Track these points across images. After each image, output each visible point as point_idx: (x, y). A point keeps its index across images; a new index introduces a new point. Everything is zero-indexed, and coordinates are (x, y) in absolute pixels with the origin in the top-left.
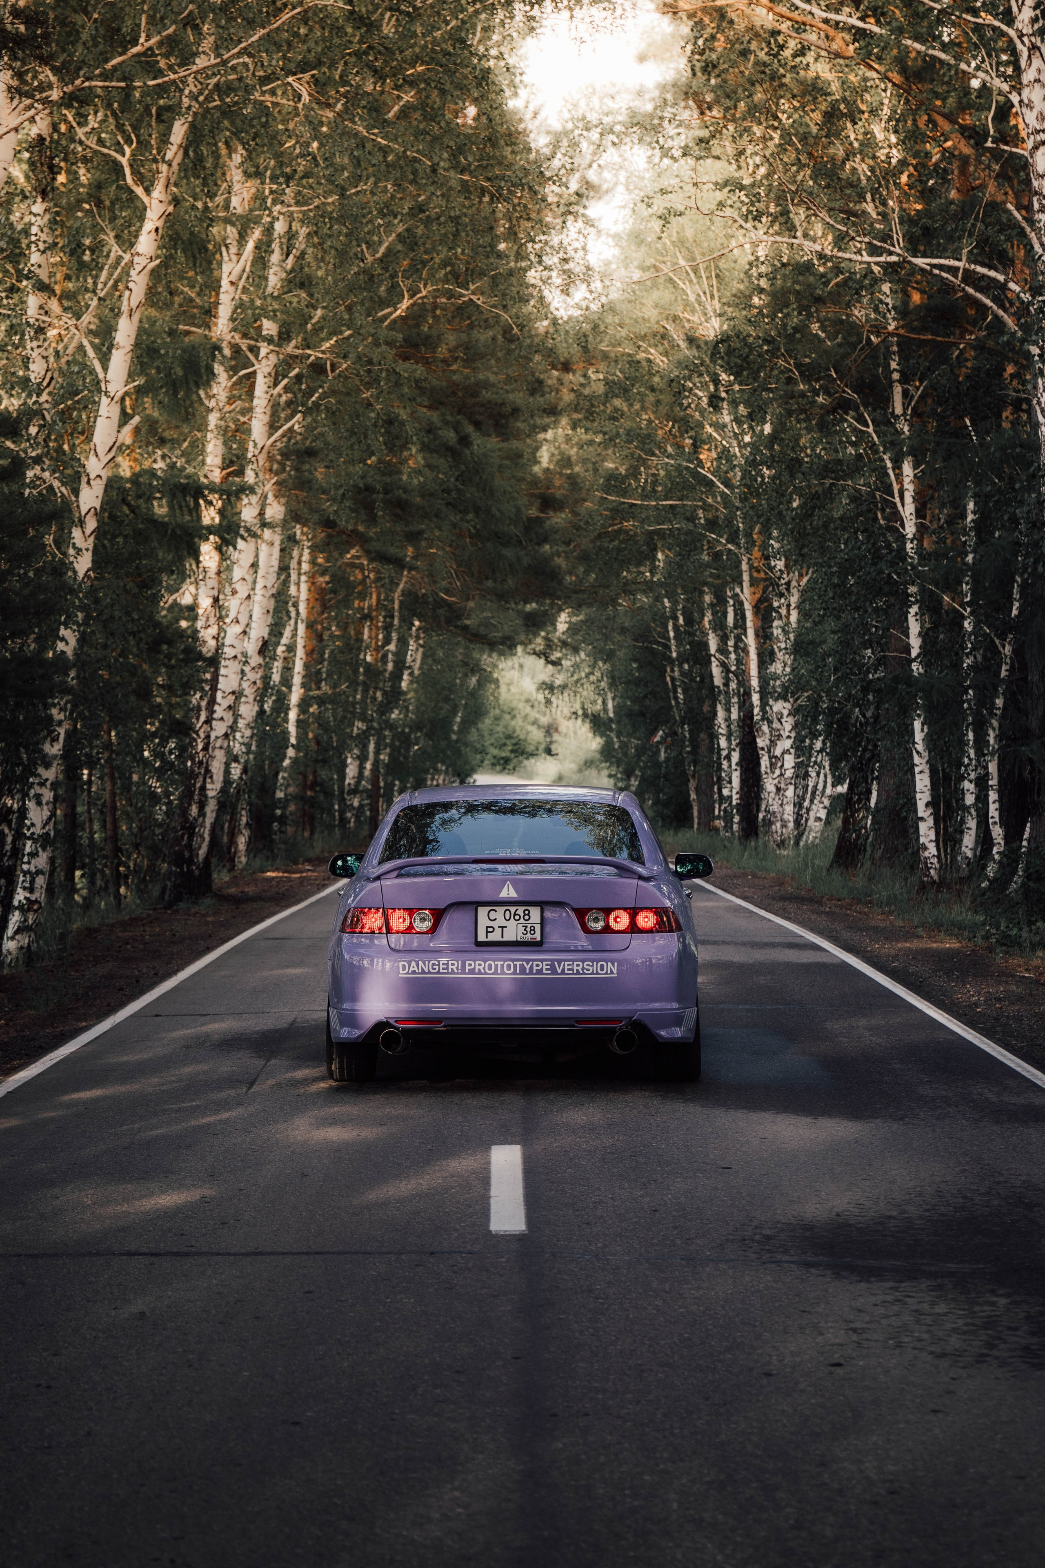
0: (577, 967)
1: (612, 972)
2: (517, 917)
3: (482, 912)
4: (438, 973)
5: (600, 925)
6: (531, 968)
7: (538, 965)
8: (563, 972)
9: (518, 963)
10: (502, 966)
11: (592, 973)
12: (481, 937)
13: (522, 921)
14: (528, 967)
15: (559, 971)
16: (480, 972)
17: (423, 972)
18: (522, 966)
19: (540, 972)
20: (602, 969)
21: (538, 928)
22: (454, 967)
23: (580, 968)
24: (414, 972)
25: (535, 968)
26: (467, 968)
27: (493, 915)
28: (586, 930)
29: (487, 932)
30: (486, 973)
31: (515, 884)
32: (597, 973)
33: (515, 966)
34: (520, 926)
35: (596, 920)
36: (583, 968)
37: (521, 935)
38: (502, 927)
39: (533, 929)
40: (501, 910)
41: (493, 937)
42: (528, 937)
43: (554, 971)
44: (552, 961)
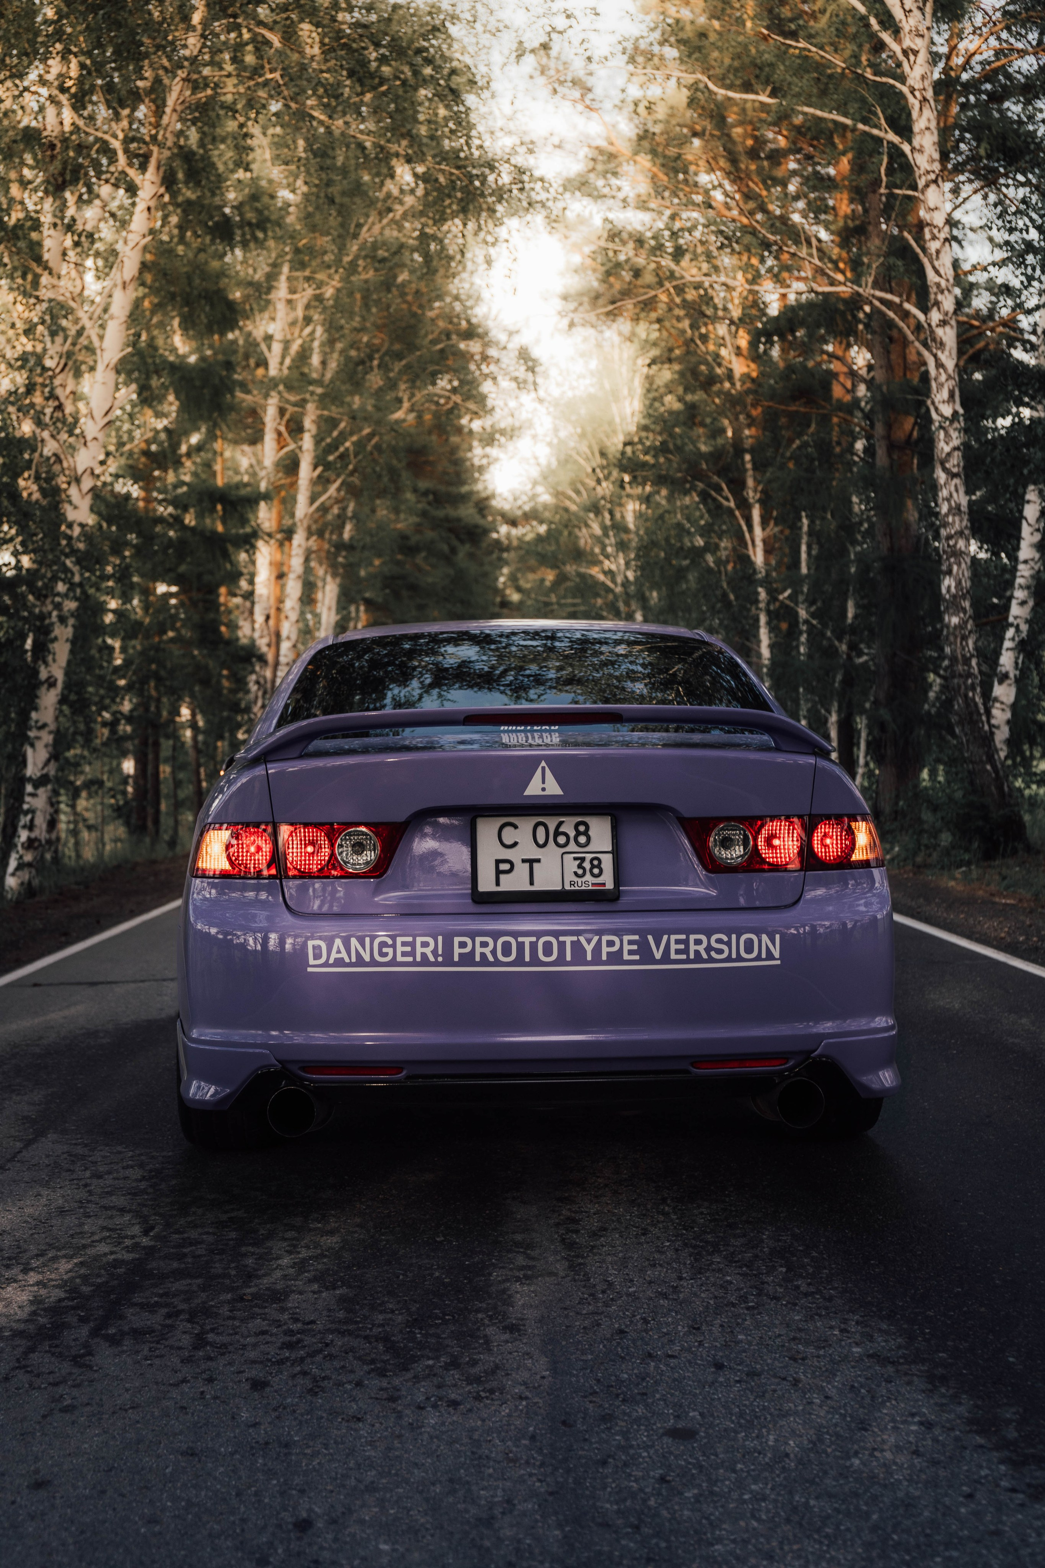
0: (698, 944)
1: (770, 956)
2: (562, 840)
3: (487, 830)
4: (393, 962)
5: (737, 852)
6: (597, 949)
7: (611, 944)
8: (666, 958)
9: (568, 940)
10: (534, 946)
11: (729, 959)
12: (486, 884)
13: (572, 847)
14: (589, 948)
15: (658, 956)
16: (484, 961)
17: (360, 962)
18: (576, 945)
19: (616, 958)
20: (749, 950)
21: (607, 861)
22: (428, 951)
23: (701, 948)
24: (339, 962)
25: (605, 950)
26: (457, 951)
27: (509, 835)
28: (713, 866)
29: (498, 872)
30: (497, 963)
31: (558, 766)
32: (740, 958)
33: (562, 945)
34: (569, 858)
35: (726, 843)
36: (709, 949)
37: (570, 877)
38: (531, 862)
39: (597, 864)
40: (526, 825)
41: (509, 883)
42: (588, 882)
43: (646, 956)
44: (643, 933)
